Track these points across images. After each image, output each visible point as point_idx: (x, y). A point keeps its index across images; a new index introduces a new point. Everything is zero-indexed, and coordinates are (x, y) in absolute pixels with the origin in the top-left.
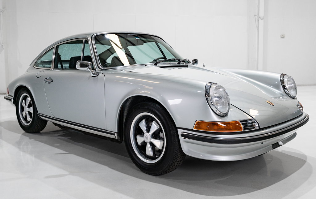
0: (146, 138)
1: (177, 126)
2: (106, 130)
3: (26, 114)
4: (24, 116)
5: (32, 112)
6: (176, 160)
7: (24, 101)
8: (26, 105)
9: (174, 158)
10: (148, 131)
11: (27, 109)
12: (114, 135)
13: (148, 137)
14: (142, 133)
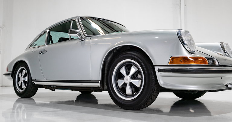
0: (127, 79)
1: (154, 65)
2: (91, 80)
3: (21, 83)
4: (20, 85)
5: (27, 80)
6: (153, 93)
7: (20, 73)
8: (22, 76)
9: (152, 92)
10: (128, 74)
11: (23, 79)
12: (98, 82)
13: (128, 79)
14: (122, 77)
